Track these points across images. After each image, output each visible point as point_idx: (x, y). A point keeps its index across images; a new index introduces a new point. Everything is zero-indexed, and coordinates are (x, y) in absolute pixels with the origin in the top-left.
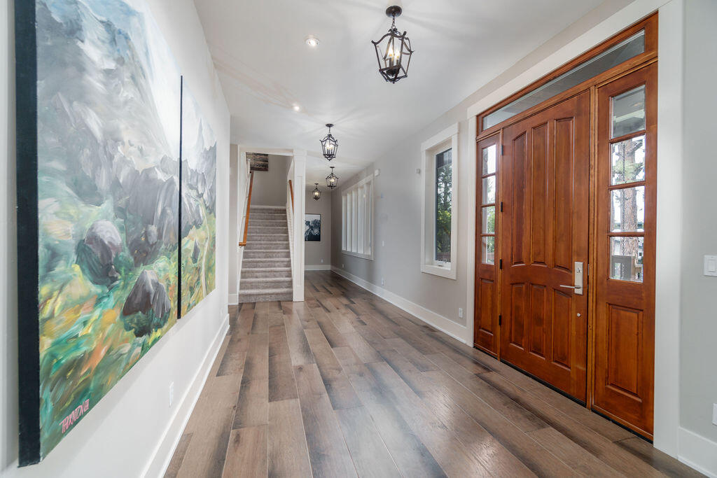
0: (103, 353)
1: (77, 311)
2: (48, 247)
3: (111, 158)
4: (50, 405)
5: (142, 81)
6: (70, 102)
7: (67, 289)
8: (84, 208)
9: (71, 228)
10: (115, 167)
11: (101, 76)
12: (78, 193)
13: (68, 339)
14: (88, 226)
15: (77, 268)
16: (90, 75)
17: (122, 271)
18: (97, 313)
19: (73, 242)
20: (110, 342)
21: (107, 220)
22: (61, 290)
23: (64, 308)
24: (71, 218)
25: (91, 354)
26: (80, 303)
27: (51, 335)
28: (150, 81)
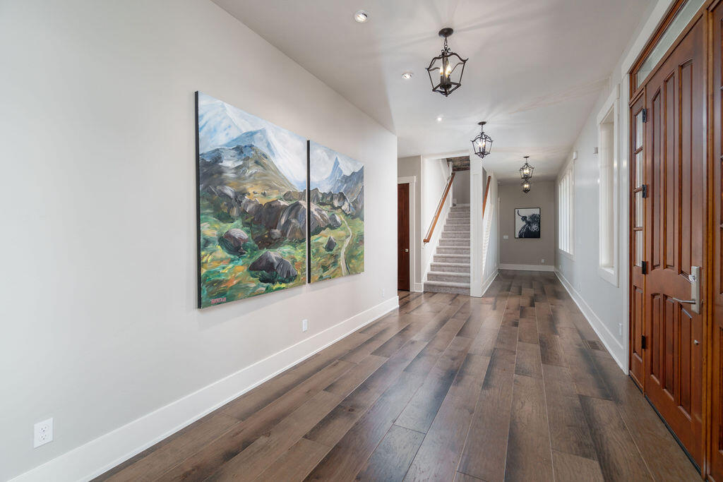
0: (235, 282)
1: (220, 262)
2: (205, 239)
3: (240, 202)
4: (206, 292)
5: (265, 161)
6: (215, 187)
7: (214, 254)
8: (223, 225)
9: (216, 232)
10: (242, 206)
11: (233, 171)
12: (219, 219)
13: (214, 272)
14: (225, 231)
15: (219, 247)
16: (226, 173)
17: (249, 250)
18: (231, 266)
19: (216, 237)
20: (240, 279)
21: (237, 228)
22: (211, 254)
23: (212, 260)
24: (216, 229)
25: (227, 281)
26: (222, 260)
27: (206, 269)
28: (272, 158)
